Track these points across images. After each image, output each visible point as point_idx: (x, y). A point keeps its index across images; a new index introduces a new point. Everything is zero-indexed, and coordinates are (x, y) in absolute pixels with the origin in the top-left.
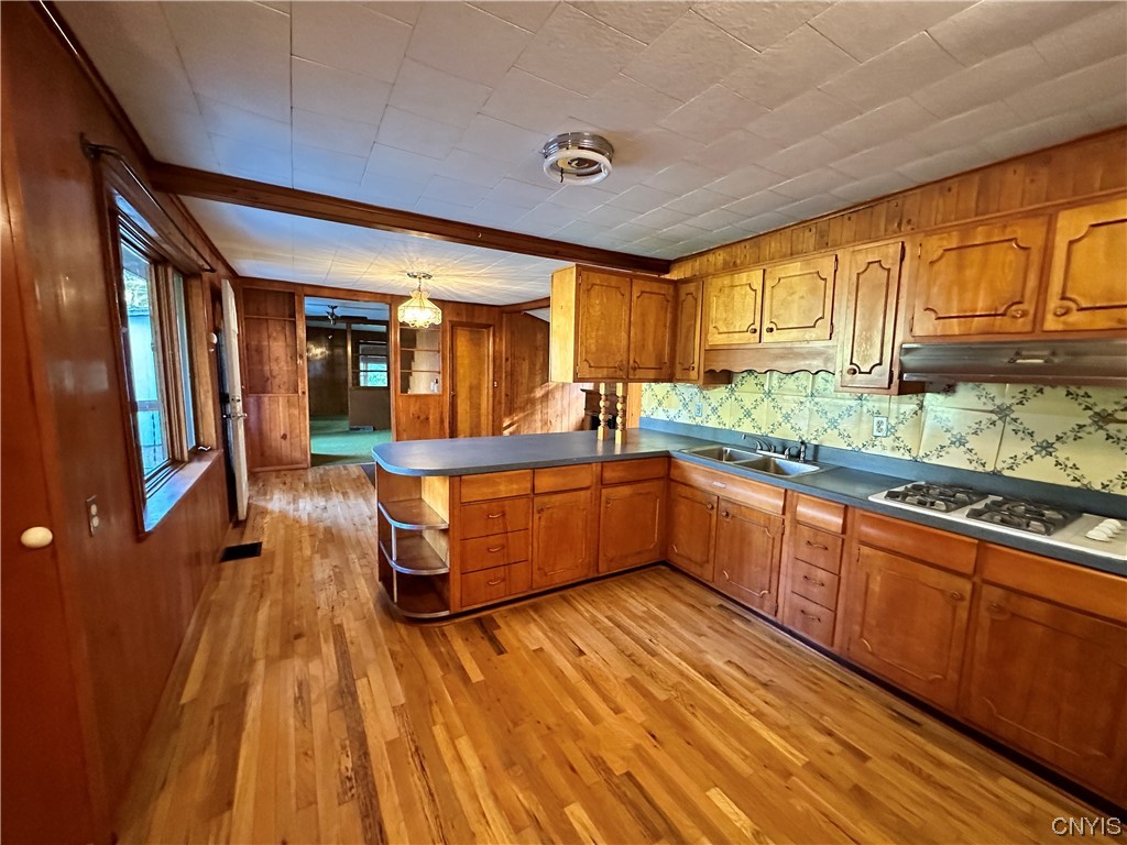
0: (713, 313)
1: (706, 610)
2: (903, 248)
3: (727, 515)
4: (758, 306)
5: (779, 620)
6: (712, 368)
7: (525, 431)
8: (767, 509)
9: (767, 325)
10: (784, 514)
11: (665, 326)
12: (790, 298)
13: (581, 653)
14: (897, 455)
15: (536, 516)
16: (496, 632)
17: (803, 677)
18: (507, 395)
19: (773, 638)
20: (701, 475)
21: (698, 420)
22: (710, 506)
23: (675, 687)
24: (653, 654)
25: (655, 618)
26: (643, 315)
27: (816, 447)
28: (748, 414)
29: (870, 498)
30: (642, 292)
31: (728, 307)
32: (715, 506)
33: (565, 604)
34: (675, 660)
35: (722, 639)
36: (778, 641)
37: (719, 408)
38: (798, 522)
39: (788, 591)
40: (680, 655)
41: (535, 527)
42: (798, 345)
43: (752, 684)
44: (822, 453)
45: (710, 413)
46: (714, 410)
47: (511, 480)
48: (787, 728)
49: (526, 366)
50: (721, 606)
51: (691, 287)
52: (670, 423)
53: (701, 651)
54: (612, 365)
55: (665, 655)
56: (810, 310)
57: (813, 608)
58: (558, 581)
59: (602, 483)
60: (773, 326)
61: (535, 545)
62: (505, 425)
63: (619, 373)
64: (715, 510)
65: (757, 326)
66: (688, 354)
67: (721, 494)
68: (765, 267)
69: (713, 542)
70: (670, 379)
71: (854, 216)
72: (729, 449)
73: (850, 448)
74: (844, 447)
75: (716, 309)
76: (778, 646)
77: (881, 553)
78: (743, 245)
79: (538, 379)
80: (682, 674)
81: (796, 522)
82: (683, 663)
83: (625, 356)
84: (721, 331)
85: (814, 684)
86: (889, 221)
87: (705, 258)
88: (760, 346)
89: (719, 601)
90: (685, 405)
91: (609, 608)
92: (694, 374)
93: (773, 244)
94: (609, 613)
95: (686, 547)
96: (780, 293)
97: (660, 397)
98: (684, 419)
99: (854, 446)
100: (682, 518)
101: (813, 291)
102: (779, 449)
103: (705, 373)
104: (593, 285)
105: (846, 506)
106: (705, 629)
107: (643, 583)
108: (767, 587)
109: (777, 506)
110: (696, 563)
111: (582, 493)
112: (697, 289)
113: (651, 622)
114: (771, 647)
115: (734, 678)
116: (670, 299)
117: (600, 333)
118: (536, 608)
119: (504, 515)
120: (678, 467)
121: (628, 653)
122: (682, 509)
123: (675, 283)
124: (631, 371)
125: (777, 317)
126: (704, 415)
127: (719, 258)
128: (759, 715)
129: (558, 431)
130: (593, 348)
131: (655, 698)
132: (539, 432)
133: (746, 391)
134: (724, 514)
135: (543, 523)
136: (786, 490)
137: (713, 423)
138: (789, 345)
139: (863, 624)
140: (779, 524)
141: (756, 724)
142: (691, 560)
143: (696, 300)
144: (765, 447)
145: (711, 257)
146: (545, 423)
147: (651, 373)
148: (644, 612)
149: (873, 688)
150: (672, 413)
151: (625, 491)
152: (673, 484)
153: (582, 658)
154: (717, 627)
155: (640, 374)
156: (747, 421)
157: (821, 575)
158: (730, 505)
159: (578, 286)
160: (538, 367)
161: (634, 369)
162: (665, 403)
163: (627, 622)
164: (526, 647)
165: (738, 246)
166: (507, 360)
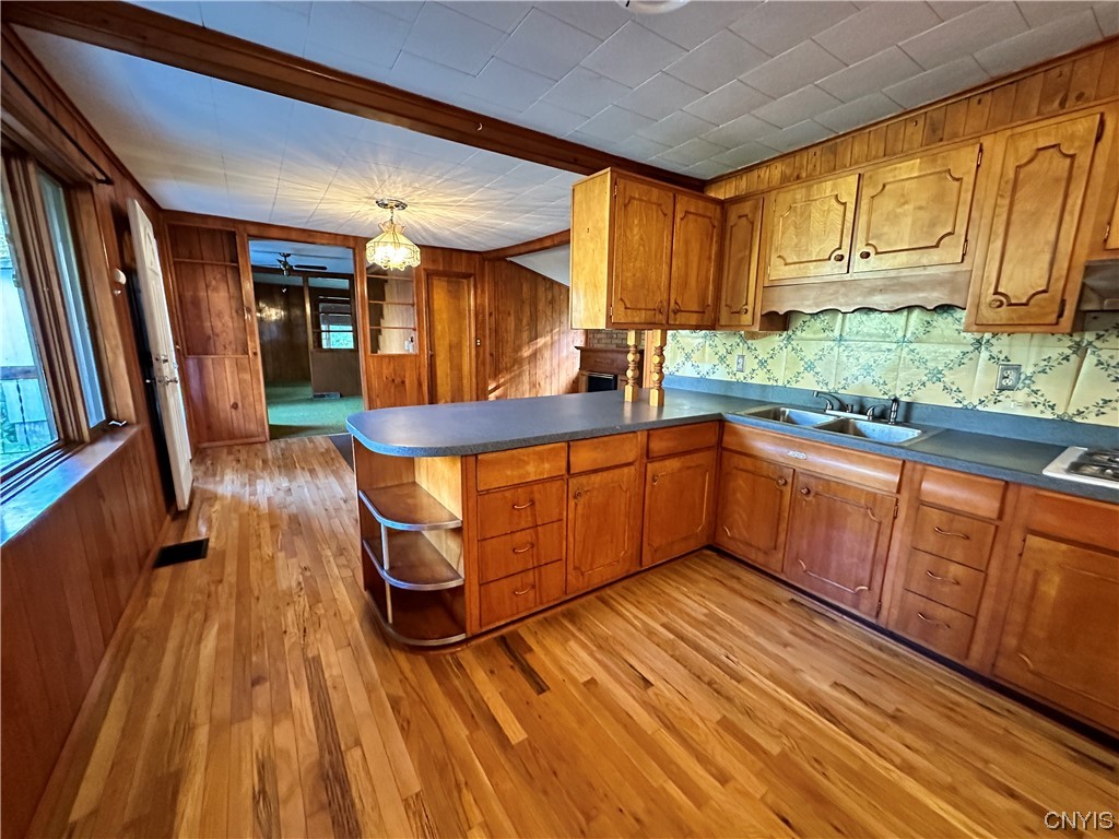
0: (778, 237)
1: (778, 609)
2: (1102, 123)
3: (809, 492)
4: (849, 225)
5: (882, 623)
6: (774, 309)
7: (512, 395)
8: (873, 487)
9: (861, 247)
10: (899, 491)
11: (710, 258)
12: (899, 210)
13: (648, 683)
14: (1034, 413)
15: (572, 503)
16: (528, 656)
17: (934, 701)
18: (491, 355)
19: (872, 643)
20: (766, 443)
21: (740, 376)
22: (781, 482)
23: (783, 730)
24: (739, 679)
25: (721, 621)
26: (687, 242)
27: (909, 405)
28: (810, 367)
29: (1045, 472)
30: (687, 212)
31: (802, 229)
32: (790, 480)
33: (607, 609)
34: (768, 685)
35: (812, 648)
36: (881, 648)
37: (769, 361)
38: (923, 503)
39: (899, 589)
40: (772, 677)
41: (571, 516)
42: (905, 273)
43: (879, 718)
44: (916, 414)
45: (756, 367)
46: (762, 363)
47: (541, 458)
48: (953, 789)
49: (511, 322)
50: (793, 600)
51: (746, 208)
52: (701, 380)
53: (795, 670)
54: (651, 306)
55: (752, 678)
56: (933, 224)
57: (941, 613)
58: (596, 581)
59: (648, 455)
60: (870, 250)
61: (571, 539)
62: (490, 388)
63: (660, 318)
64: (789, 487)
65: (845, 251)
66: (738, 291)
67: (800, 467)
68: (860, 171)
69: (783, 525)
70: (713, 326)
71: (988, 97)
72: (788, 410)
73: (960, 406)
74: (951, 404)
75: (783, 235)
76: (884, 656)
77: (1063, 547)
78: (812, 151)
79: (525, 335)
80: (785, 708)
81: (919, 503)
82: (779, 690)
83: (665, 296)
84: (789, 261)
85: (950, 711)
86: (1046, 98)
87: (755, 173)
88: (847, 277)
89: (789, 595)
90: (722, 359)
91: (661, 611)
92: (746, 319)
93: (856, 148)
94: (665, 620)
95: (741, 529)
96: (886, 204)
97: (688, 350)
98: (721, 374)
99: (965, 403)
100: (739, 495)
101: (939, 198)
102: (856, 408)
103: (762, 316)
104: (631, 198)
105: (1007, 482)
106: (786, 634)
107: (689, 573)
108: (867, 580)
109: (886, 483)
110: (759, 549)
111: (626, 470)
112: (755, 208)
113: (718, 628)
114: (874, 657)
115: (850, 709)
116: (716, 224)
117: (638, 264)
118: (572, 617)
119: (533, 503)
120: (735, 433)
121: (706, 679)
122: (740, 486)
123: (722, 203)
124: (671, 314)
125: (875, 237)
126: (747, 371)
127: (776, 171)
128: (909, 769)
129: (548, 394)
130: (629, 283)
131: (765, 752)
132: (527, 396)
133: (808, 340)
134: (804, 491)
135: (580, 510)
136: (904, 462)
137: (760, 379)
138: (892, 274)
139: (1022, 636)
140: (890, 504)
141: (910, 785)
142: (751, 545)
143: (752, 223)
144: (836, 404)
145: (764, 173)
146: (533, 385)
147: (694, 319)
148: (705, 615)
149: (1027, 714)
150: (705, 368)
151: (673, 464)
152: (725, 453)
153: (650, 691)
154: (798, 630)
155: (681, 318)
156: (809, 376)
157: (955, 570)
158: (812, 480)
159: (613, 199)
160: (524, 322)
161: (675, 312)
162: (695, 356)
163: (690, 631)
164: (574, 681)
165: (805, 154)
166: (490, 314)
